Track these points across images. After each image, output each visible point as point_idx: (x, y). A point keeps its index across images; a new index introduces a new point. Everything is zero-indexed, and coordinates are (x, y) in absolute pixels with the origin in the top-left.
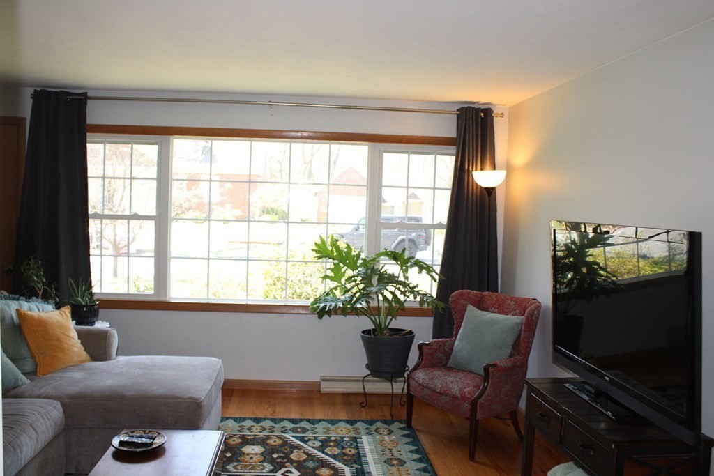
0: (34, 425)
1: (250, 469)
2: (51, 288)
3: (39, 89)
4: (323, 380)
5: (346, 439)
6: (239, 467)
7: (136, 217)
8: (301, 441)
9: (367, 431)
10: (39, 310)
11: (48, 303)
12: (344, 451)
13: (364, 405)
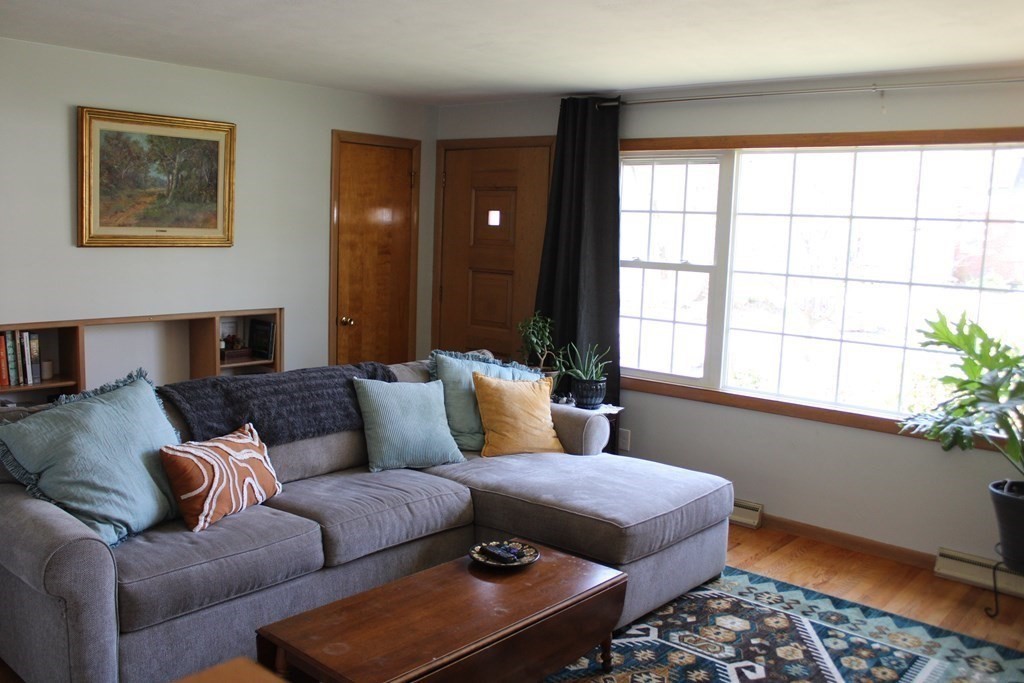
0: (412, 506)
1: (699, 647)
2: (558, 355)
3: (566, 98)
4: (942, 555)
5: (896, 654)
6: (686, 640)
7: (686, 267)
8: (819, 634)
9: (952, 654)
10: (513, 378)
11: (536, 372)
12: (874, 670)
13: (993, 613)
